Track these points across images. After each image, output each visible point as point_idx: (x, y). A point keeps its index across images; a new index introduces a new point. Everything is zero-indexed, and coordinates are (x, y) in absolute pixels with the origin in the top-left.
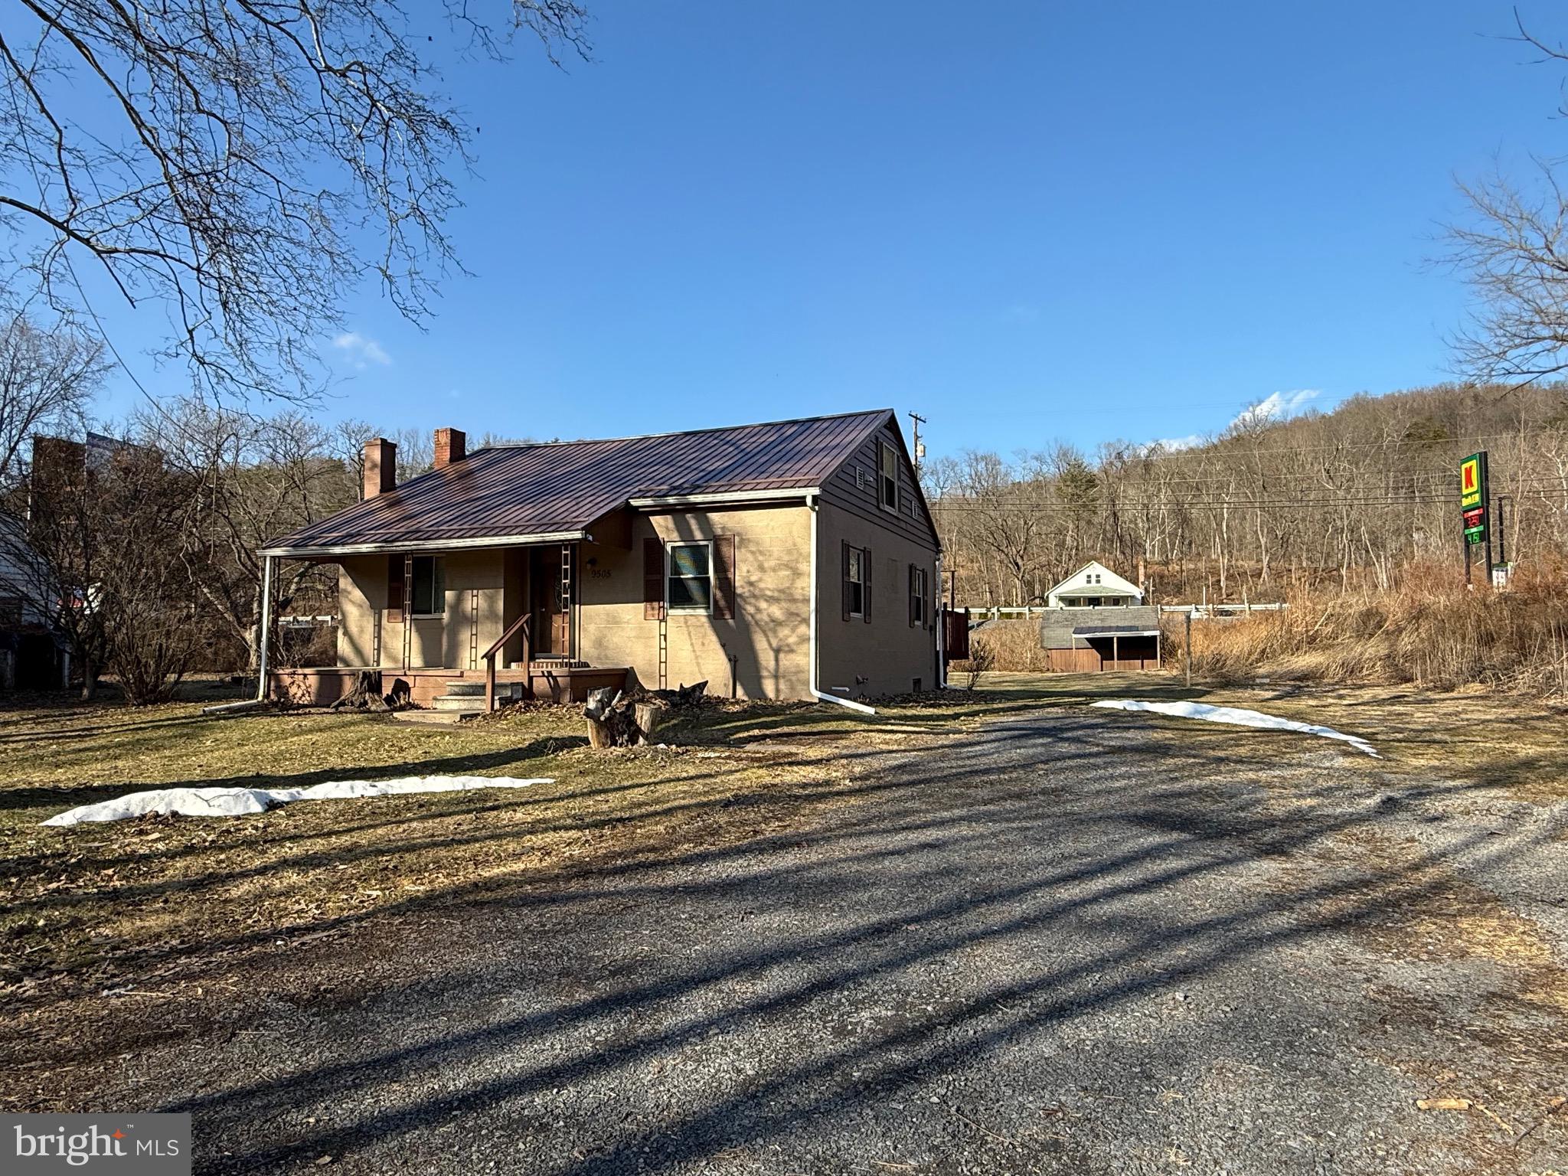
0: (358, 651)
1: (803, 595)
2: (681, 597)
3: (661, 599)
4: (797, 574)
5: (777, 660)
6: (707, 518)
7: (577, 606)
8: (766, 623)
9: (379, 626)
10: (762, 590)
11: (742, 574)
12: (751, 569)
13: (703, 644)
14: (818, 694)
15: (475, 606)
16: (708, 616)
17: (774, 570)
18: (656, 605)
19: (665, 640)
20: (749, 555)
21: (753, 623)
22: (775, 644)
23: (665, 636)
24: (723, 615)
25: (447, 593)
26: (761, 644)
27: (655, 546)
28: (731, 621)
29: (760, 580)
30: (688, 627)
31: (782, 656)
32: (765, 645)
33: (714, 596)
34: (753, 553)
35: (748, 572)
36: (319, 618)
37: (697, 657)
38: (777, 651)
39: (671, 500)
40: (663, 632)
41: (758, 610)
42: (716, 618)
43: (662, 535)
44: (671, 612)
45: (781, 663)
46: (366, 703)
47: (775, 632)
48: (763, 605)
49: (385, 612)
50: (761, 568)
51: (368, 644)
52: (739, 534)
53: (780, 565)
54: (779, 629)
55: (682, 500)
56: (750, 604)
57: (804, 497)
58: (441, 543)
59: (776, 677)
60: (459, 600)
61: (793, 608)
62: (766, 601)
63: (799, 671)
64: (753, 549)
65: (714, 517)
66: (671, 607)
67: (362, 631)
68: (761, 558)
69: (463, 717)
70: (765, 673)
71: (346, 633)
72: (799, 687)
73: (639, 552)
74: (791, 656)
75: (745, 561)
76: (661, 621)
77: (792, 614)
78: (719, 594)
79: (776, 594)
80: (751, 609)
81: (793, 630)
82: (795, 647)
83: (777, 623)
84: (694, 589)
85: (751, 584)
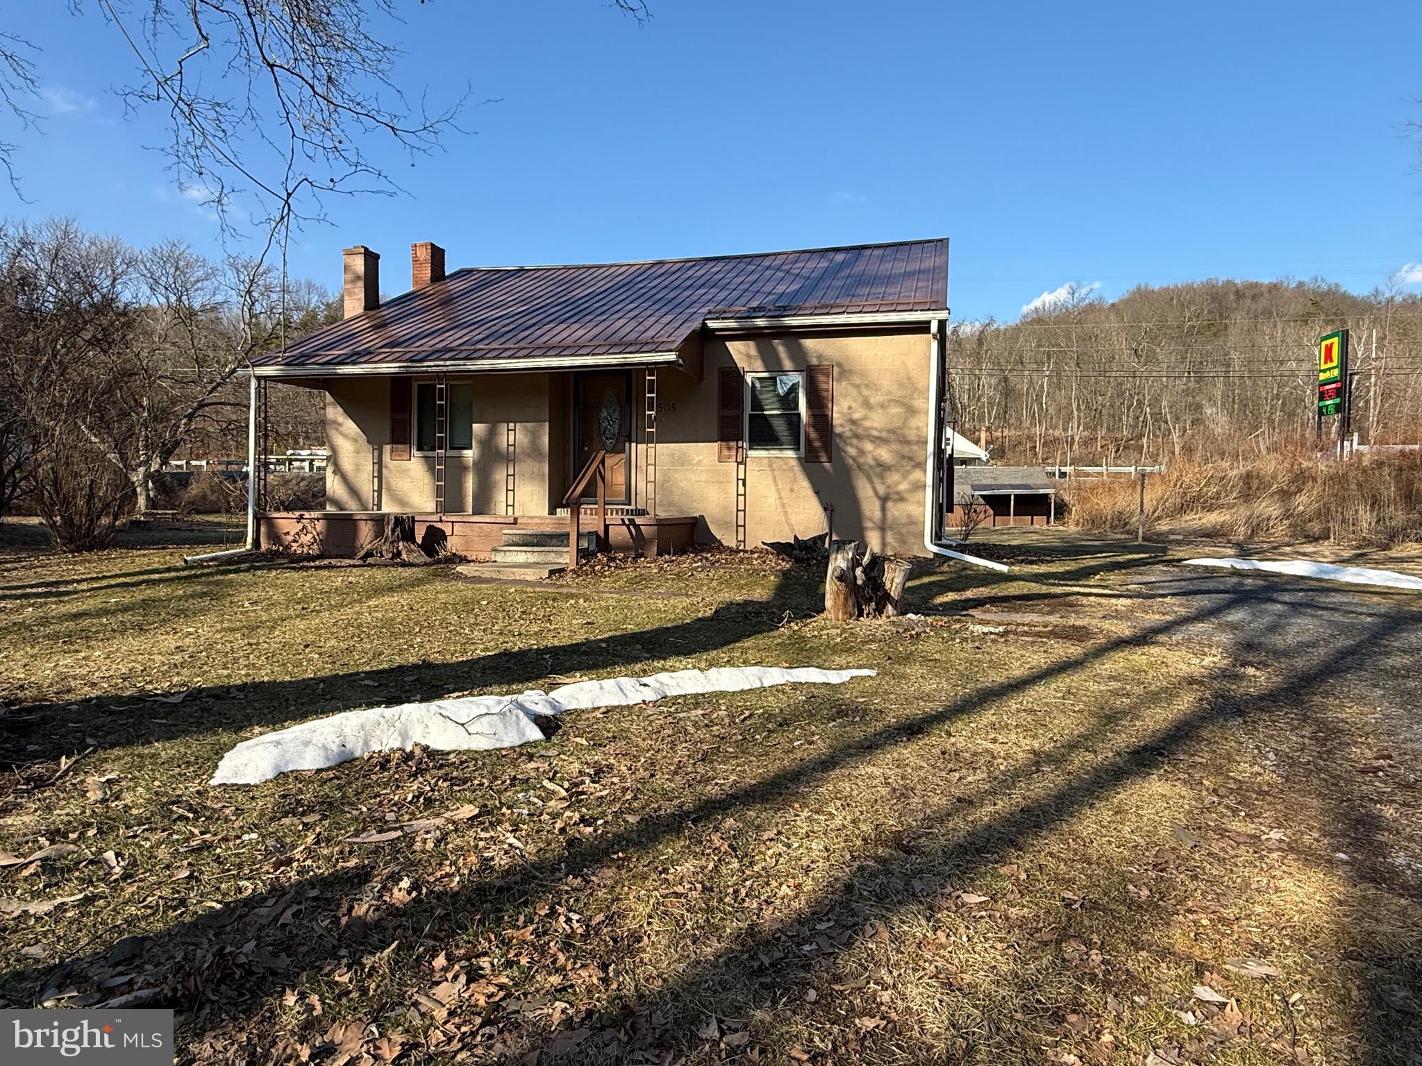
0: (354, 491)
1: (919, 436)
2: (764, 436)
3: (739, 438)
4: (912, 411)
5: (883, 509)
6: (800, 346)
7: (634, 445)
8: (871, 467)
9: (379, 463)
10: (867, 429)
11: (841, 410)
12: (853, 405)
13: (792, 490)
14: (935, 549)
15: (511, 442)
16: (799, 459)
17: (883, 406)
18: (733, 444)
19: (744, 485)
20: (851, 389)
21: (855, 466)
22: (881, 490)
23: (744, 481)
24: (818, 457)
25: (475, 426)
26: (866, 492)
27: (733, 376)
28: (827, 465)
29: (865, 418)
30: (773, 470)
31: (890, 504)
32: (870, 493)
33: (807, 436)
34: (857, 387)
35: (850, 408)
36: (194, 463)
37: (783, 505)
38: (884, 500)
39: (761, 322)
40: (741, 476)
41: (862, 452)
42: (809, 461)
43: (741, 363)
44: (752, 453)
45: (889, 514)
46: (399, 554)
47: (882, 477)
48: (868, 446)
49: (387, 448)
50: (867, 404)
51: (366, 486)
52: (839, 365)
53: (890, 401)
54: (887, 474)
55: (775, 322)
56: (852, 445)
57: (929, 322)
58: (485, 364)
59: (883, 528)
60: (492, 434)
61: (906, 450)
62: (872, 442)
63: (913, 522)
64: (858, 382)
65: (809, 343)
66: (750, 449)
67: (358, 469)
68: (866, 392)
69: (552, 572)
70: (869, 524)
71: (338, 471)
72: (911, 540)
73: (712, 383)
74: (900, 506)
75: (845, 396)
76: (739, 463)
77: (903, 457)
78: (813, 434)
79: (884, 435)
80: (852, 451)
81: (905, 476)
82: (905, 495)
83: (883, 468)
84: (780, 427)
85: (853, 422)
